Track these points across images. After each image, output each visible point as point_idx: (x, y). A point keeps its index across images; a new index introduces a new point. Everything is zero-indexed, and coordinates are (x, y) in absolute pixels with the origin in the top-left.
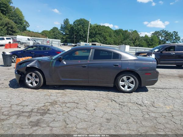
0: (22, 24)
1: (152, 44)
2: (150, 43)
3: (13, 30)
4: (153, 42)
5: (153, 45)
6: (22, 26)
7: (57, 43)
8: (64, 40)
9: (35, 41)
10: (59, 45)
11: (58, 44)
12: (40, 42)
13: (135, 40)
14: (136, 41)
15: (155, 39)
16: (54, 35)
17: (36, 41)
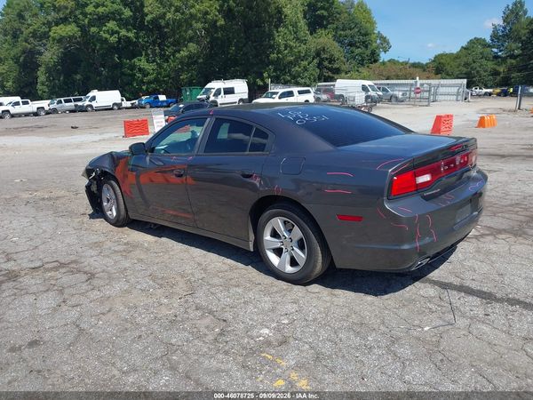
0: (366, 47)
3: (336, 66)
6: (368, 52)
7: (455, 90)
8: (498, 78)
9: (384, 90)
10: (460, 98)
11: (458, 94)
12: (401, 93)
16: (466, 65)
17: (388, 91)
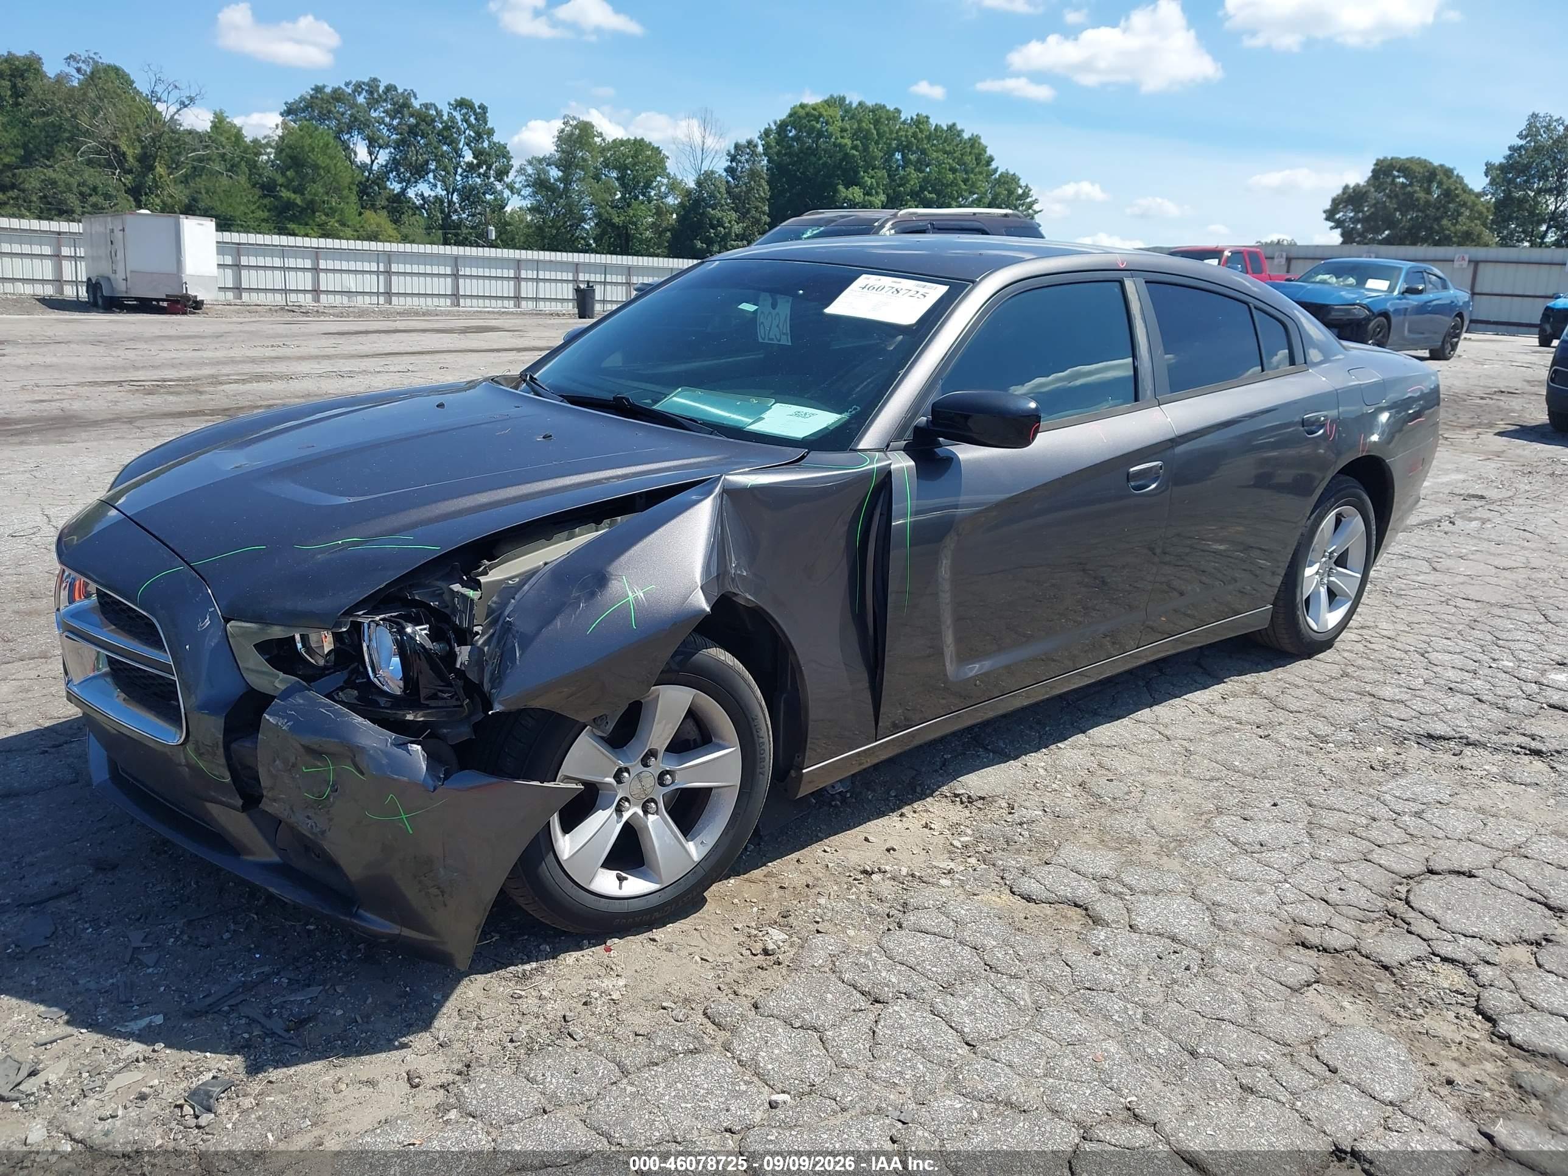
1: (311, 208)
2: (285, 194)
4: (316, 189)
5: (321, 217)
13: (146, 161)
14: (152, 168)
15: (323, 161)
